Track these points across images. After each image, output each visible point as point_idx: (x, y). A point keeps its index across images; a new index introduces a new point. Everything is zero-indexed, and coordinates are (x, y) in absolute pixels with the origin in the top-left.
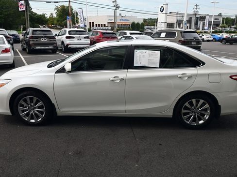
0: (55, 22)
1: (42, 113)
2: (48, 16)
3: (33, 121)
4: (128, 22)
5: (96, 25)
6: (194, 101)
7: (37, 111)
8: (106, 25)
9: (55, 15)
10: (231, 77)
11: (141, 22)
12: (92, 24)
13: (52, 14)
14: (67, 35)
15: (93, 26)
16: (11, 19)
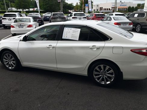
0: (79, 8)
1: (14, 64)
3: (10, 68)
4: (126, 6)
5: (104, 9)
6: (102, 66)
8: (110, 9)
9: (79, 4)
11: (135, 6)
12: (101, 9)
13: (77, 3)
14: (73, 16)
16: (53, 7)
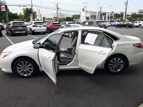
0: (23, 17)
1: (31, 70)
2: (19, 14)
3: (26, 75)
4: (64, 17)
5: (47, 19)
6: (115, 59)
7: (28, 69)
8: (52, 19)
9: (23, 14)
10: (134, 45)
11: (71, 17)
13: (21, 13)
14: (33, 25)
15: (45, 19)
